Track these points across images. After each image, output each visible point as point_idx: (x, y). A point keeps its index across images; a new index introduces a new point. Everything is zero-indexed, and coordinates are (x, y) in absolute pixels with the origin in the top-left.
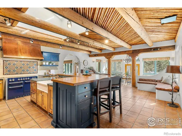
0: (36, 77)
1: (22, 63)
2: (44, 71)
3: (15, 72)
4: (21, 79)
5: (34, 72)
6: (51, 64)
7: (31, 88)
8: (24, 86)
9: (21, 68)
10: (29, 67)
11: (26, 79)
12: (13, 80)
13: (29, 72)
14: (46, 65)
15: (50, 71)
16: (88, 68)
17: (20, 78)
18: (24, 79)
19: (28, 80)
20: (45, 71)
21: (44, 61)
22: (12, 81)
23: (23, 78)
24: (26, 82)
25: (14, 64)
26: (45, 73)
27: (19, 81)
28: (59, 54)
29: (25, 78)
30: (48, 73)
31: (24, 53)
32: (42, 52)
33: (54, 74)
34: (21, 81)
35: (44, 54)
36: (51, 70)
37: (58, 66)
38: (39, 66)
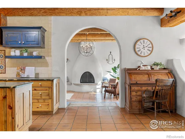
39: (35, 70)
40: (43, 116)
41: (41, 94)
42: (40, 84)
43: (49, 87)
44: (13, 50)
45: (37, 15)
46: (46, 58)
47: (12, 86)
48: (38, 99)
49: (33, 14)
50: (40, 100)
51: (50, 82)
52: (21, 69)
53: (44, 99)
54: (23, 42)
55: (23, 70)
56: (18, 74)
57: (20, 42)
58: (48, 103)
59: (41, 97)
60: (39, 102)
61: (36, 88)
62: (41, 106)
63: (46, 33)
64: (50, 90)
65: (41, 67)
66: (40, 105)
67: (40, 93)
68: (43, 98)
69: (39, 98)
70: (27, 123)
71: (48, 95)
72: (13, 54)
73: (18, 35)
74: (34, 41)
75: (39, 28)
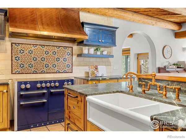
0: (72, 81)
1: (45, 49)
2: (84, 67)
3: (33, 69)
4: (44, 85)
5: (66, 70)
6: (99, 53)
7: (67, 111)
8: (48, 101)
9: (43, 59)
10: (58, 59)
11: (53, 84)
12: (28, 86)
13: (56, 69)
14: (89, 56)
15: (96, 69)
16: (174, 64)
17: (41, 82)
18: (48, 85)
19: (56, 87)
20: (87, 69)
21: (86, 45)
22: (26, 89)
23: (46, 82)
24: (52, 91)
25: (31, 52)
26: (88, 73)
27: (38, 89)
28: (117, 28)
29: (50, 82)
30: (93, 73)
31: (48, 25)
32: (83, 24)
33: (105, 75)
34: (42, 88)
35: (87, 29)
36: (99, 67)
37: (112, 56)
38: (75, 57)
54: (103, 41)
57: (100, 41)
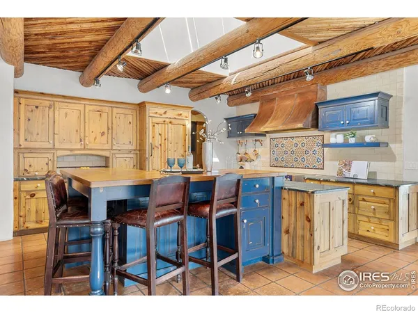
1: (294, 141)
5: (316, 165)
9: (293, 152)
10: (307, 152)
13: (305, 164)
39: (368, 166)
40: (377, 248)
41: (374, 209)
42: (372, 191)
43: (390, 199)
44: (334, 134)
45: (373, 73)
46: (392, 146)
47: (311, 191)
48: (368, 217)
49: (365, 72)
50: (371, 219)
51: (392, 190)
52: (345, 165)
53: (379, 218)
54: (347, 122)
55: (347, 165)
56: (340, 172)
57: (342, 122)
58: (387, 228)
59: (374, 214)
60: (370, 222)
61: (365, 198)
62: (374, 230)
63: (391, 100)
64: (392, 204)
65: (382, 161)
66: (373, 228)
67: (373, 207)
68: (378, 216)
69: (371, 214)
70: (337, 249)
71: (388, 213)
72: (333, 141)
73: (339, 111)
74: (367, 119)
75: (376, 95)
